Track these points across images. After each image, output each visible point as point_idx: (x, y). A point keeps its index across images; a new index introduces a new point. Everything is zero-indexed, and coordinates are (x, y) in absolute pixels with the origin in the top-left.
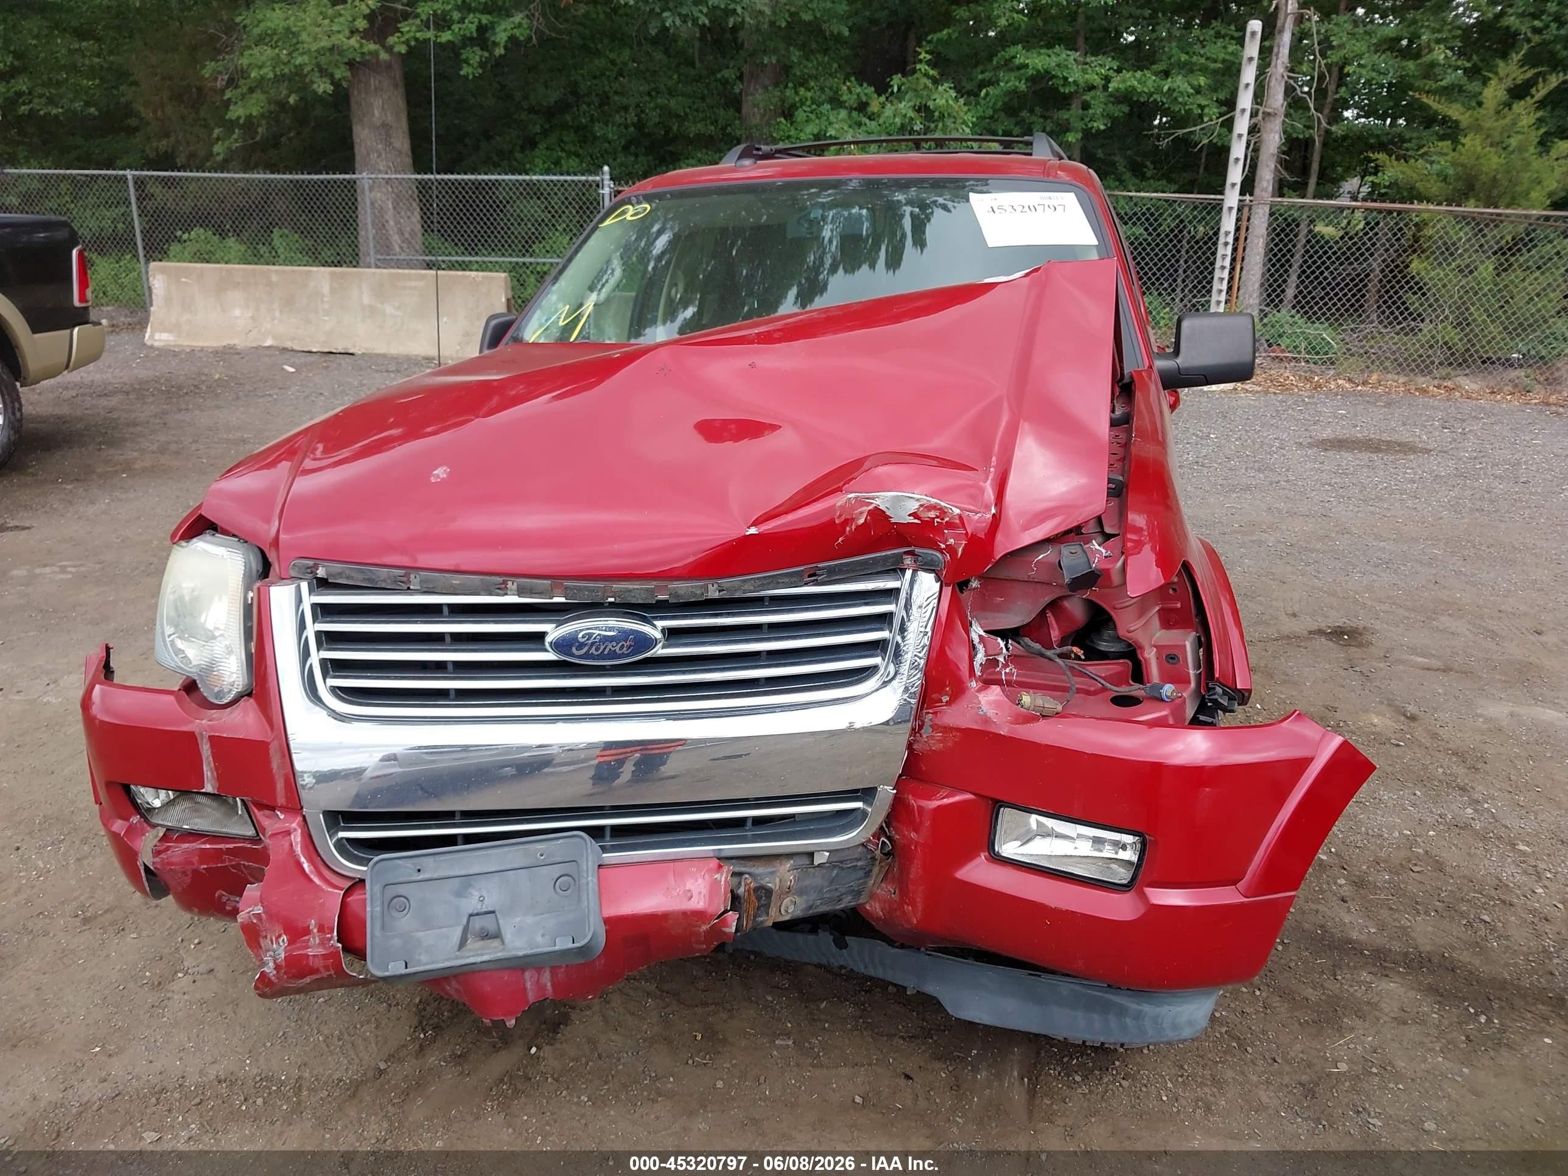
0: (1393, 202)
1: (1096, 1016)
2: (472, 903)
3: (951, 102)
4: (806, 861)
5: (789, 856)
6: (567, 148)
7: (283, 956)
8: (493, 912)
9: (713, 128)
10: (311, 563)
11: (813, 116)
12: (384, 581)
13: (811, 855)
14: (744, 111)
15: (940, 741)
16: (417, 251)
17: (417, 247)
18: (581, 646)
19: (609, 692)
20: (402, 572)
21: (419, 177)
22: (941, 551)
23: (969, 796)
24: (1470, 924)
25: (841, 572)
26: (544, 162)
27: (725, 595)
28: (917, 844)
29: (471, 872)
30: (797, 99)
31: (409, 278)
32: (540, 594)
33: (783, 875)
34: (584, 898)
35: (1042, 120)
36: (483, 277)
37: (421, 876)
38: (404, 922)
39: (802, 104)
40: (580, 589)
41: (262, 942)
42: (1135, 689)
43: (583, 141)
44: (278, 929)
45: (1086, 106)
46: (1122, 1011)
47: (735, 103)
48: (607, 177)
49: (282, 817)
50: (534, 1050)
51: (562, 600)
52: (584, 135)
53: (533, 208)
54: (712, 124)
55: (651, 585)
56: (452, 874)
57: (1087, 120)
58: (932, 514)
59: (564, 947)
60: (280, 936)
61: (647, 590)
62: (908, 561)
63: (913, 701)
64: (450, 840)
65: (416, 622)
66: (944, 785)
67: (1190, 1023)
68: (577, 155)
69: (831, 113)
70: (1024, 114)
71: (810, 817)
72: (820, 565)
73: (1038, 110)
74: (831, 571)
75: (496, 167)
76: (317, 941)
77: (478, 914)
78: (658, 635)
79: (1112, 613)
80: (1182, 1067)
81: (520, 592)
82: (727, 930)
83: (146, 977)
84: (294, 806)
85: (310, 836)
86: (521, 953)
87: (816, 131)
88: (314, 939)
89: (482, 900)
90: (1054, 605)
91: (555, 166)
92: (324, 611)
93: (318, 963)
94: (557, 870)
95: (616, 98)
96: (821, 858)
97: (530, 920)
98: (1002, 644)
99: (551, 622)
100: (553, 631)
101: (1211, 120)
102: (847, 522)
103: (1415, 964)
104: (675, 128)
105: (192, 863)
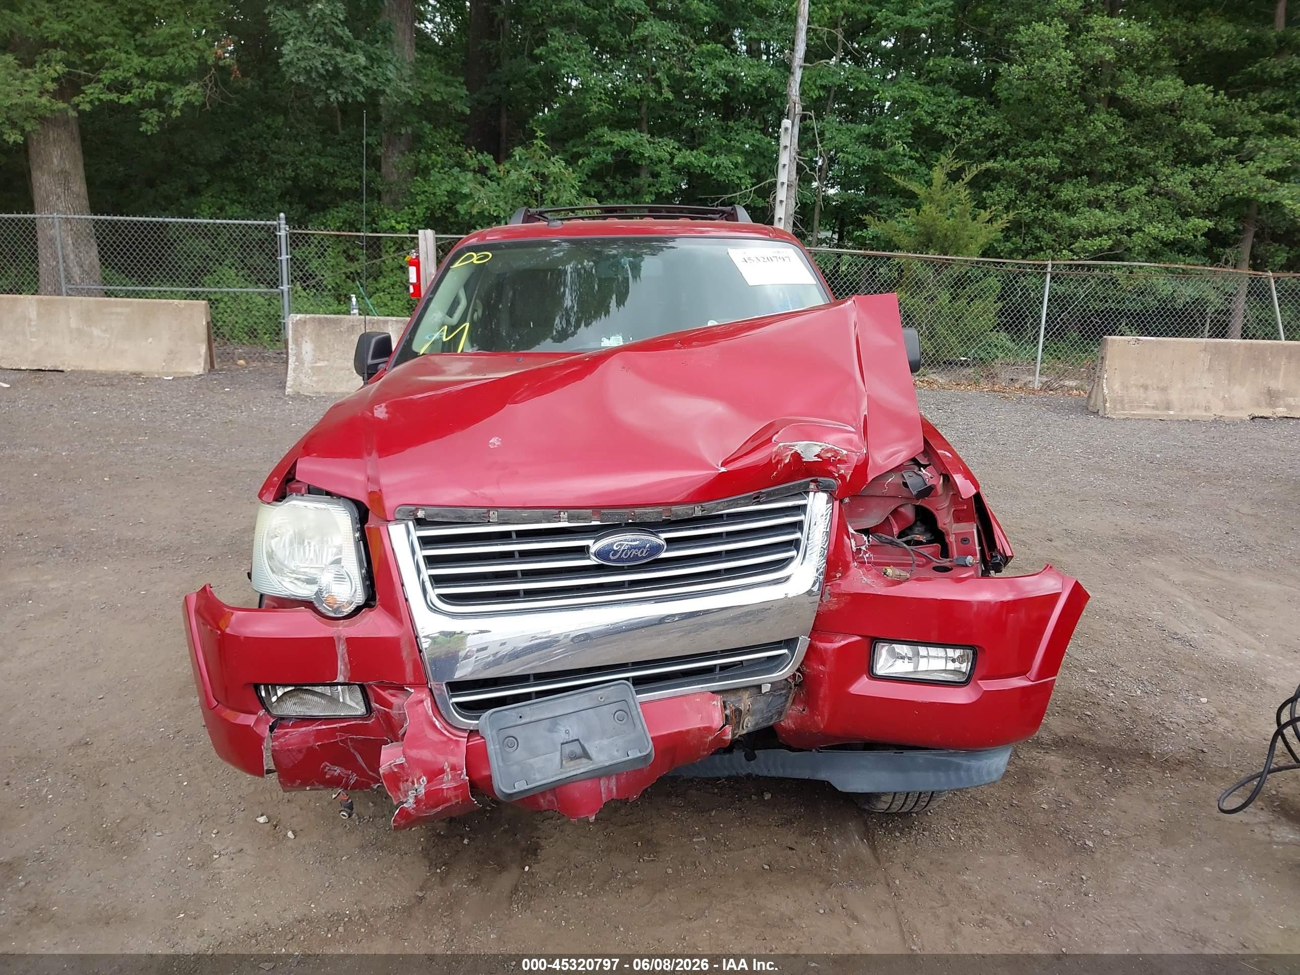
0: (872, 250)
1: (941, 774)
2: (561, 735)
3: (563, 170)
4: (755, 690)
5: (746, 688)
6: (229, 196)
7: (423, 791)
8: (578, 740)
9: (358, 183)
10: (413, 508)
11: (446, 177)
12: (471, 517)
13: (759, 687)
14: (383, 170)
15: (836, 604)
16: (95, 281)
17: (96, 278)
18: (616, 552)
19: (626, 585)
20: (485, 510)
21: (95, 217)
22: (835, 478)
23: (858, 638)
24: (1080, 719)
25: (774, 495)
26: (210, 208)
27: (705, 513)
28: (824, 673)
29: (557, 714)
30: (430, 162)
31: (116, 305)
32: (585, 519)
33: (745, 701)
34: (638, 723)
35: (622, 185)
36: (185, 304)
37: (523, 721)
38: (518, 754)
39: (434, 166)
40: (613, 515)
41: (401, 786)
42: (945, 562)
43: (243, 191)
44: (418, 773)
45: (656, 175)
46: (958, 767)
47: (375, 163)
48: (283, 222)
49: (412, 691)
50: (527, 868)
51: (598, 523)
52: (244, 187)
53: (203, 246)
54: (357, 180)
55: (660, 509)
56: (544, 717)
57: (658, 186)
58: (829, 455)
59: (636, 756)
60: (420, 778)
61: (658, 512)
62: (812, 486)
63: (821, 577)
64: (527, 697)
65: (497, 545)
66: (838, 633)
67: (997, 770)
68: (240, 203)
69: (460, 175)
70: (608, 179)
71: (751, 662)
72: (763, 491)
73: (618, 177)
74: (769, 494)
75: (163, 210)
76: (450, 777)
77: (567, 743)
78: (663, 543)
79: (935, 512)
80: (955, 820)
81: (570, 520)
82: (726, 738)
83: (189, 862)
84: (421, 682)
85: (435, 702)
86: (607, 764)
87: (449, 189)
88: (448, 777)
89: (567, 732)
90: (895, 513)
91: (220, 211)
92: (426, 542)
93: (451, 794)
94: (614, 708)
95: (275, 156)
96: (766, 688)
97: (605, 742)
98: (866, 538)
99: (591, 538)
100: (595, 546)
101: (747, 188)
102: (779, 462)
103: (1060, 744)
104: (326, 182)
105: (307, 742)
